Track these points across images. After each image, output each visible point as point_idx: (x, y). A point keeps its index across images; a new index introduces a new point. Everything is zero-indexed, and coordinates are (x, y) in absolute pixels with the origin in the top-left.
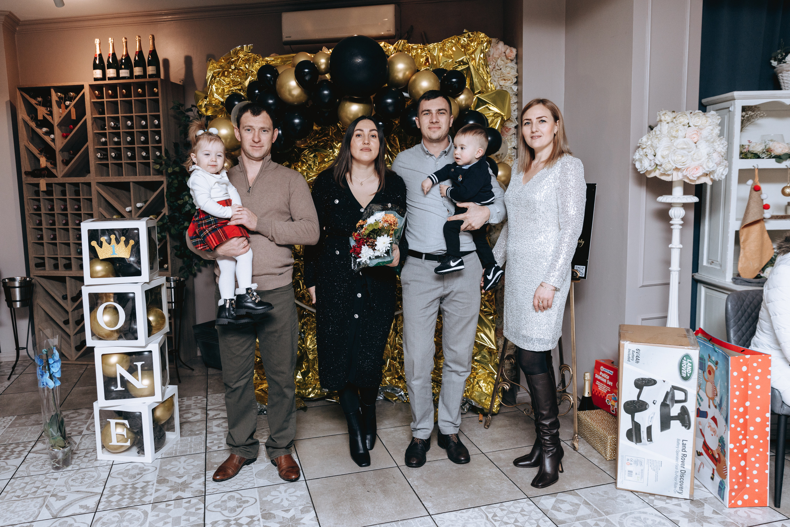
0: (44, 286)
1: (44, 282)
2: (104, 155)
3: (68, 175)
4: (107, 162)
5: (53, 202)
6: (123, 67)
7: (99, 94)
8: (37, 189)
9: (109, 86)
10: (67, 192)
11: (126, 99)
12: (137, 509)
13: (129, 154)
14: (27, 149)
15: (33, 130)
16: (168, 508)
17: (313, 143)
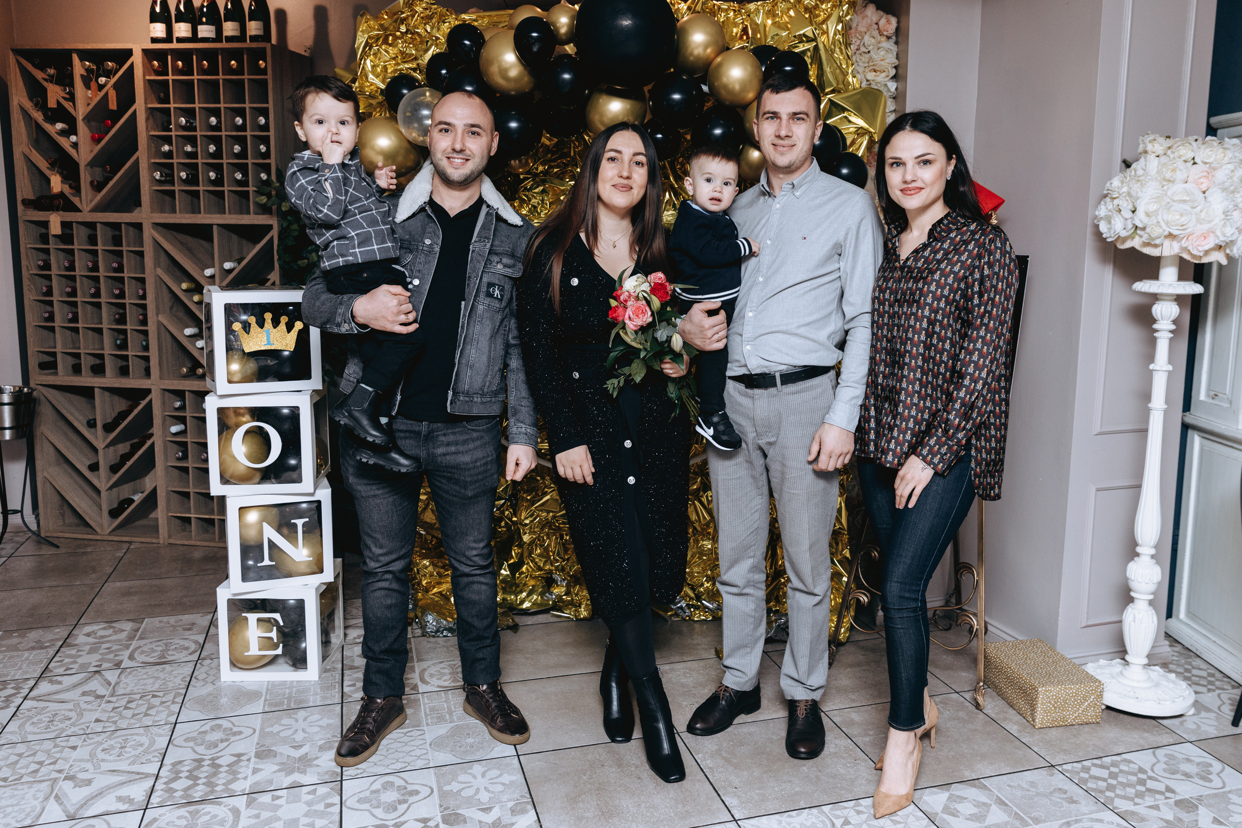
0: (54, 402)
1: (52, 395)
2: (167, 175)
3: (100, 208)
4: (172, 188)
5: (73, 255)
6: (204, 20)
7: (159, 67)
8: (44, 231)
9: (179, 54)
10: (99, 238)
11: (209, 77)
12: (220, 804)
13: (212, 175)
14: (28, 160)
15: (38, 126)
16: (276, 802)
17: (541, 168)
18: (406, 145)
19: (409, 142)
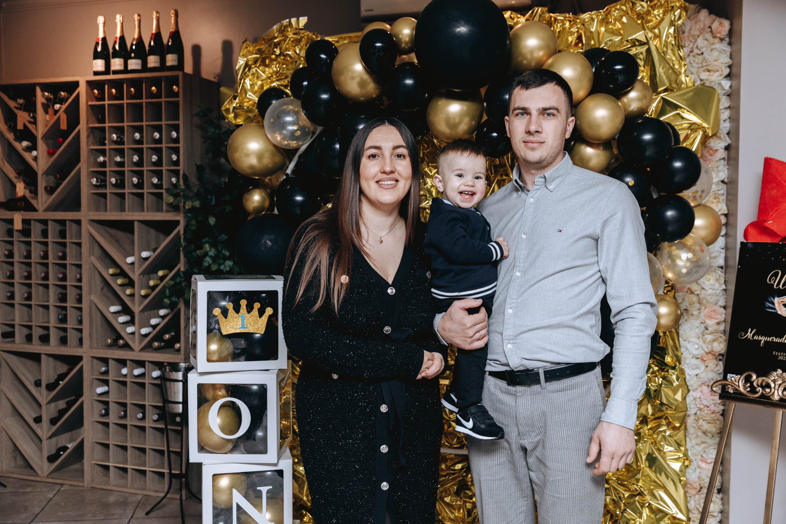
0: (11, 364)
1: (11, 359)
2: (101, 181)
3: (52, 208)
4: (105, 191)
5: (30, 245)
6: (133, 55)
7: (98, 94)
8: (10, 226)
9: (113, 84)
10: (50, 232)
11: (135, 101)
13: (135, 180)
15: (10, 145)
18: (271, 147)
19: (274, 146)
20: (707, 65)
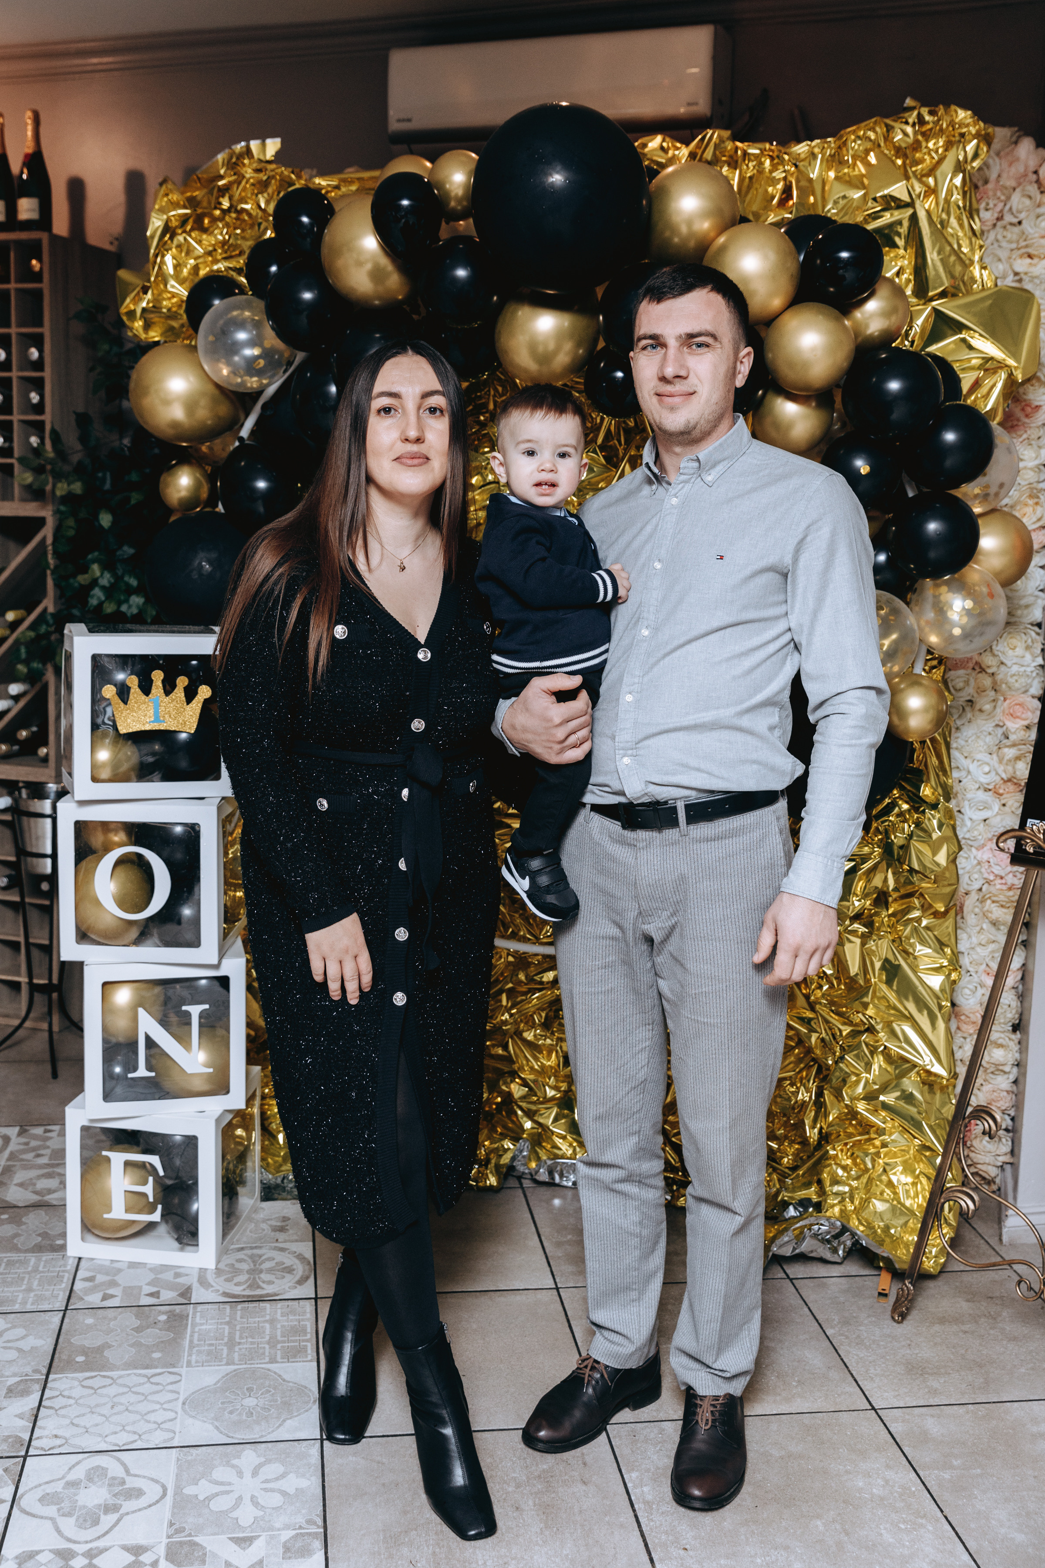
18: (210, 388)
19: (217, 386)
20: (1027, 246)
